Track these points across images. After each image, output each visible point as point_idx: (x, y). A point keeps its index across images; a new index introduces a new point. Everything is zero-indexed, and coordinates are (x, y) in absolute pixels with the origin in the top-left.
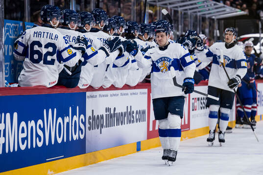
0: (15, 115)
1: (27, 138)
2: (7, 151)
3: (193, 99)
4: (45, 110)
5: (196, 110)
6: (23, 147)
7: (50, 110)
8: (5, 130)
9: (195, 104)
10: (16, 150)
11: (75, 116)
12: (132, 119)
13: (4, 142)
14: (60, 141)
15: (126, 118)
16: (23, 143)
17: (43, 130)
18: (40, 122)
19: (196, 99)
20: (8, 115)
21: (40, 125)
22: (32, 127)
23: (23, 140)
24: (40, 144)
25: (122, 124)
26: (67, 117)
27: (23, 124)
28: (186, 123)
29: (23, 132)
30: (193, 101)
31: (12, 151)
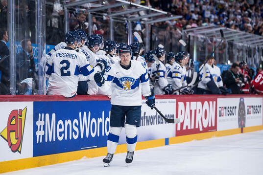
0: (54, 115)
1: (64, 132)
2: (46, 141)
3: (220, 108)
4: (80, 113)
5: (223, 116)
6: (60, 139)
7: (85, 113)
8: (44, 126)
9: (222, 112)
10: (54, 140)
11: (107, 118)
12: (161, 121)
13: (43, 134)
14: (93, 135)
15: (155, 120)
16: (60, 136)
17: (79, 127)
18: (76, 121)
19: (223, 107)
20: (47, 115)
21: (76, 123)
22: (69, 124)
23: (61, 134)
24: (76, 137)
25: (151, 124)
26: (101, 118)
27: (61, 122)
28: (213, 125)
29: (60, 127)
30: (220, 109)
31: (50, 140)
